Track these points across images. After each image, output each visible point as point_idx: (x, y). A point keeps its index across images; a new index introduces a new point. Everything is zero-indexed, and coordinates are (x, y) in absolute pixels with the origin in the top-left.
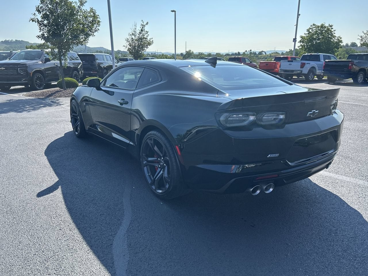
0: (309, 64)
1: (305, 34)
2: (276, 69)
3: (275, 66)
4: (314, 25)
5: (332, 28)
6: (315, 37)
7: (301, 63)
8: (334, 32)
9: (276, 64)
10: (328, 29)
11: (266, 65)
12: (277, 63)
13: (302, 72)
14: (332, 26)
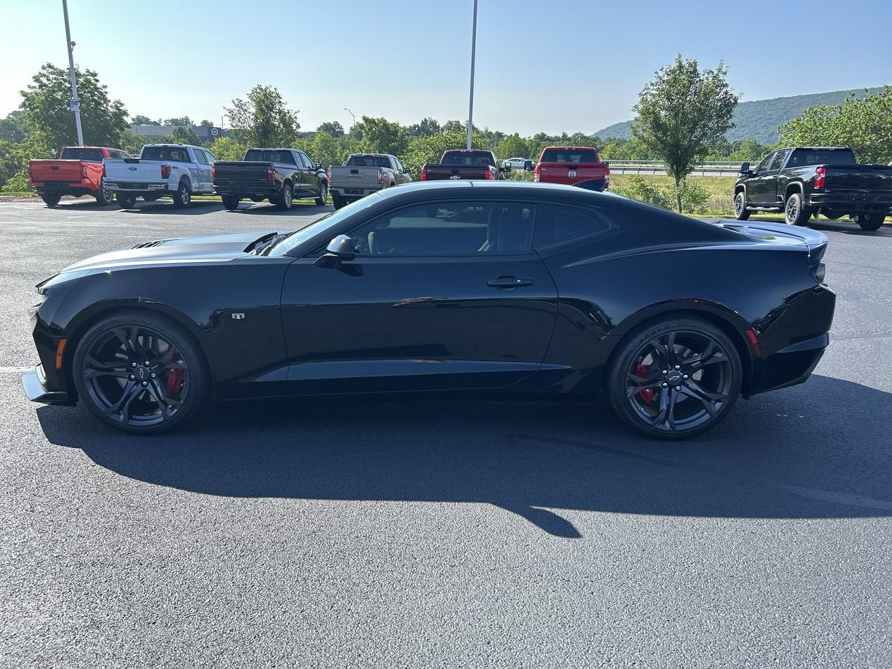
0: (177, 168)
1: (29, 87)
2: (87, 181)
3: (81, 172)
4: (50, 66)
5: (97, 81)
6: (59, 97)
7: (162, 166)
8: (104, 90)
9: (84, 166)
10: (88, 81)
11: (53, 168)
12: (84, 164)
13: (167, 187)
14: (96, 76)
